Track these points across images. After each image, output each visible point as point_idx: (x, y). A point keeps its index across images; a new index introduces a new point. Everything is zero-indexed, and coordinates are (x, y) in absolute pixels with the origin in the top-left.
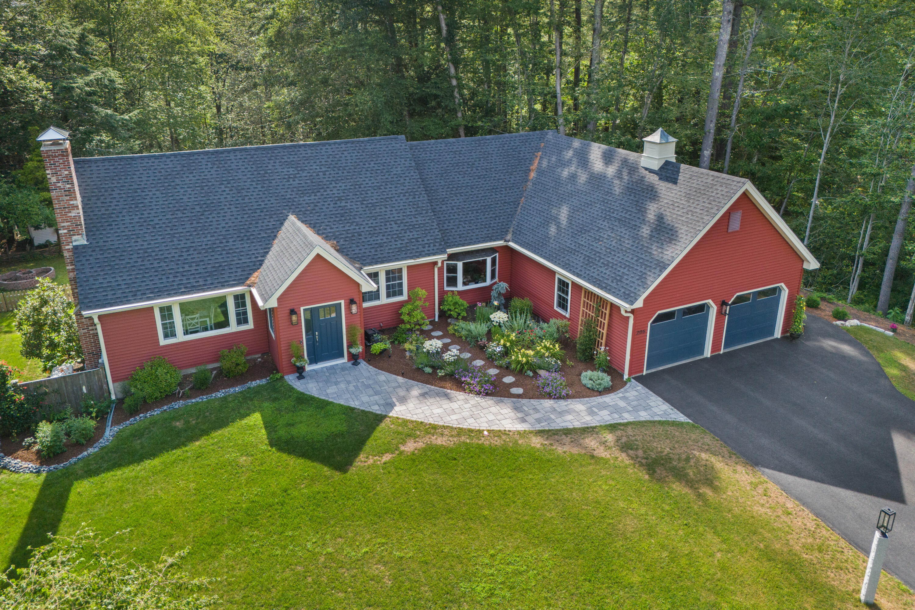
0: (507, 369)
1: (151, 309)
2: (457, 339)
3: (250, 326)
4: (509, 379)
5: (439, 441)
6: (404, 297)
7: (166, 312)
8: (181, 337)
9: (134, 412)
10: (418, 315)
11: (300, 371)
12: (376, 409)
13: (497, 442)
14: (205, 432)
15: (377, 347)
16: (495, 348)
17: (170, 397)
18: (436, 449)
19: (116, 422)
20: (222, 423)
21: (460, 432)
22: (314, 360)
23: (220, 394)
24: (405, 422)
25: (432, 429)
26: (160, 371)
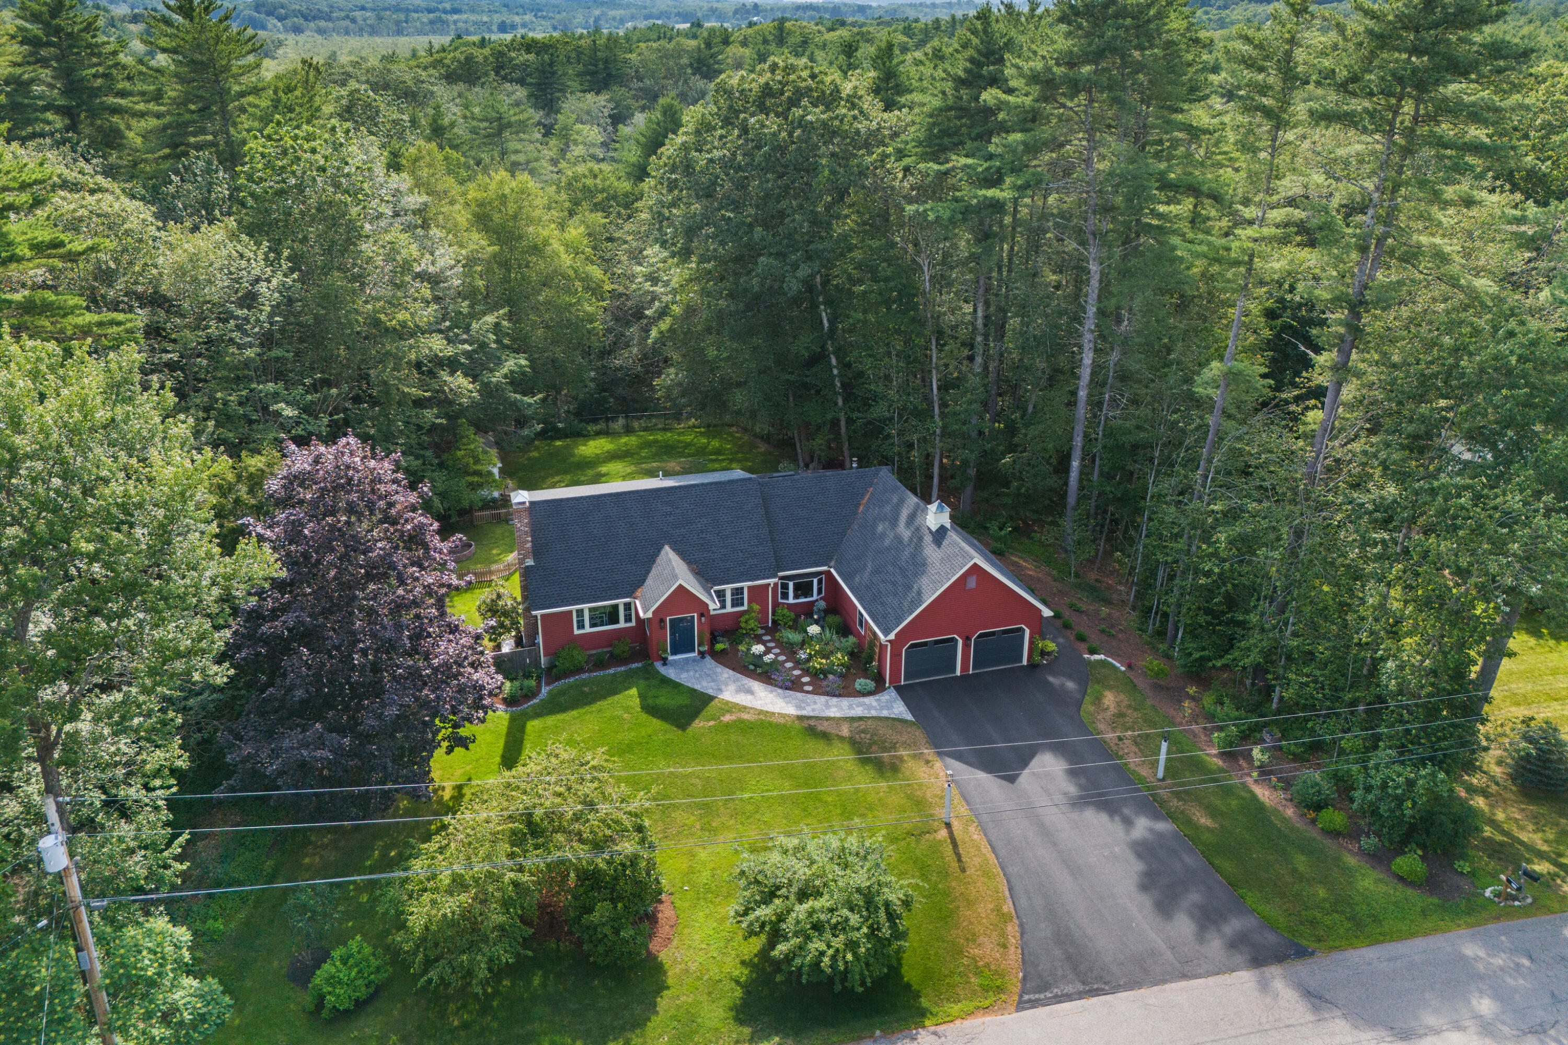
0: (806, 672)
1: (570, 612)
2: (779, 644)
3: (633, 624)
4: (806, 679)
5: (746, 716)
6: (745, 608)
7: (580, 613)
8: (588, 629)
9: (558, 679)
10: (752, 624)
11: (665, 661)
12: (710, 692)
13: (782, 721)
14: (604, 697)
15: (719, 647)
16: (803, 655)
17: (579, 670)
18: (742, 721)
19: (547, 684)
20: (614, 692)
21: (761, 712)
22: (674, 652)
23: (612, 671)
24: (727, 703)
25: (744, 709)
26: (575, 653)
